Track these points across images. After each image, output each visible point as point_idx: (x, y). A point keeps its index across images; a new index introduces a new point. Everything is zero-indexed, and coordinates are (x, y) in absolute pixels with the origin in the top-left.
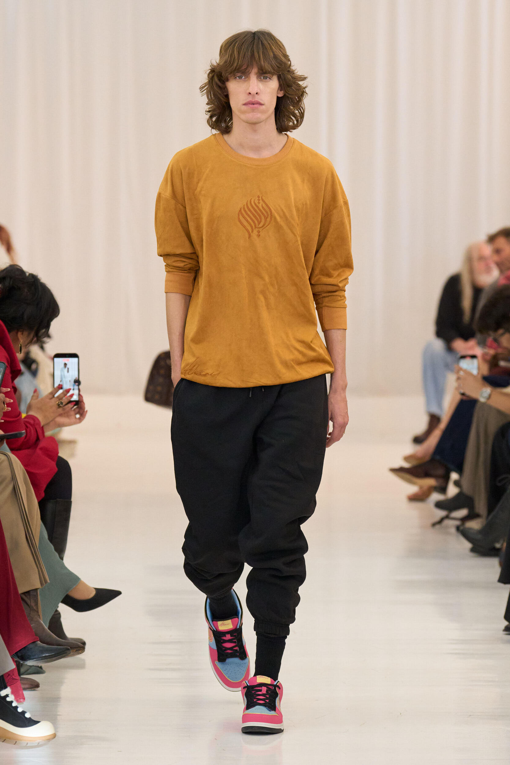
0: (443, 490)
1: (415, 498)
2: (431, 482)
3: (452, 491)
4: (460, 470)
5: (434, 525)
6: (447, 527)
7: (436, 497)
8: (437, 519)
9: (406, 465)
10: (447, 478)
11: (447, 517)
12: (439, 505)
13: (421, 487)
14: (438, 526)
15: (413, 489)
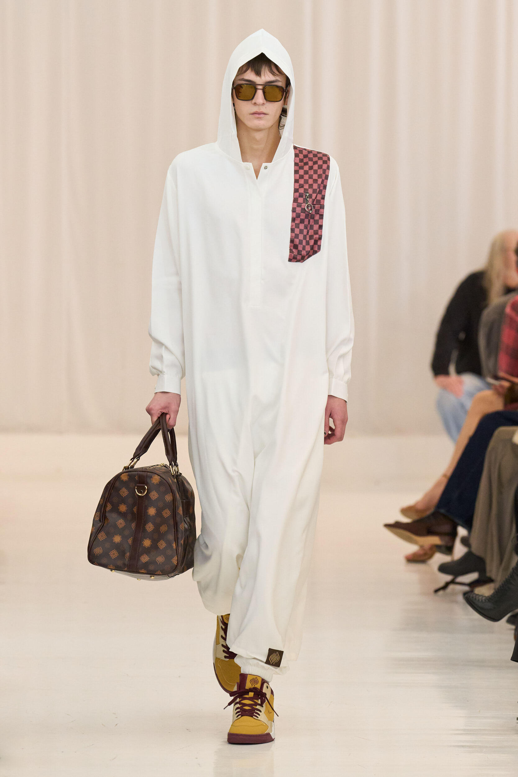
0: (449, 550)
1: (413, 559)
2: (435, 540)
3: (459, 550)
4: (469, 525)
5: (436, 591)
6: (454, 594)
7: (439, 558)
8: (442, 584)
9: (405, 520)
10: (454, 534)
11: (453, 582)
12: (443, 568)
13: (422, 547)
14: (441, 593)
15: (412, 548)
